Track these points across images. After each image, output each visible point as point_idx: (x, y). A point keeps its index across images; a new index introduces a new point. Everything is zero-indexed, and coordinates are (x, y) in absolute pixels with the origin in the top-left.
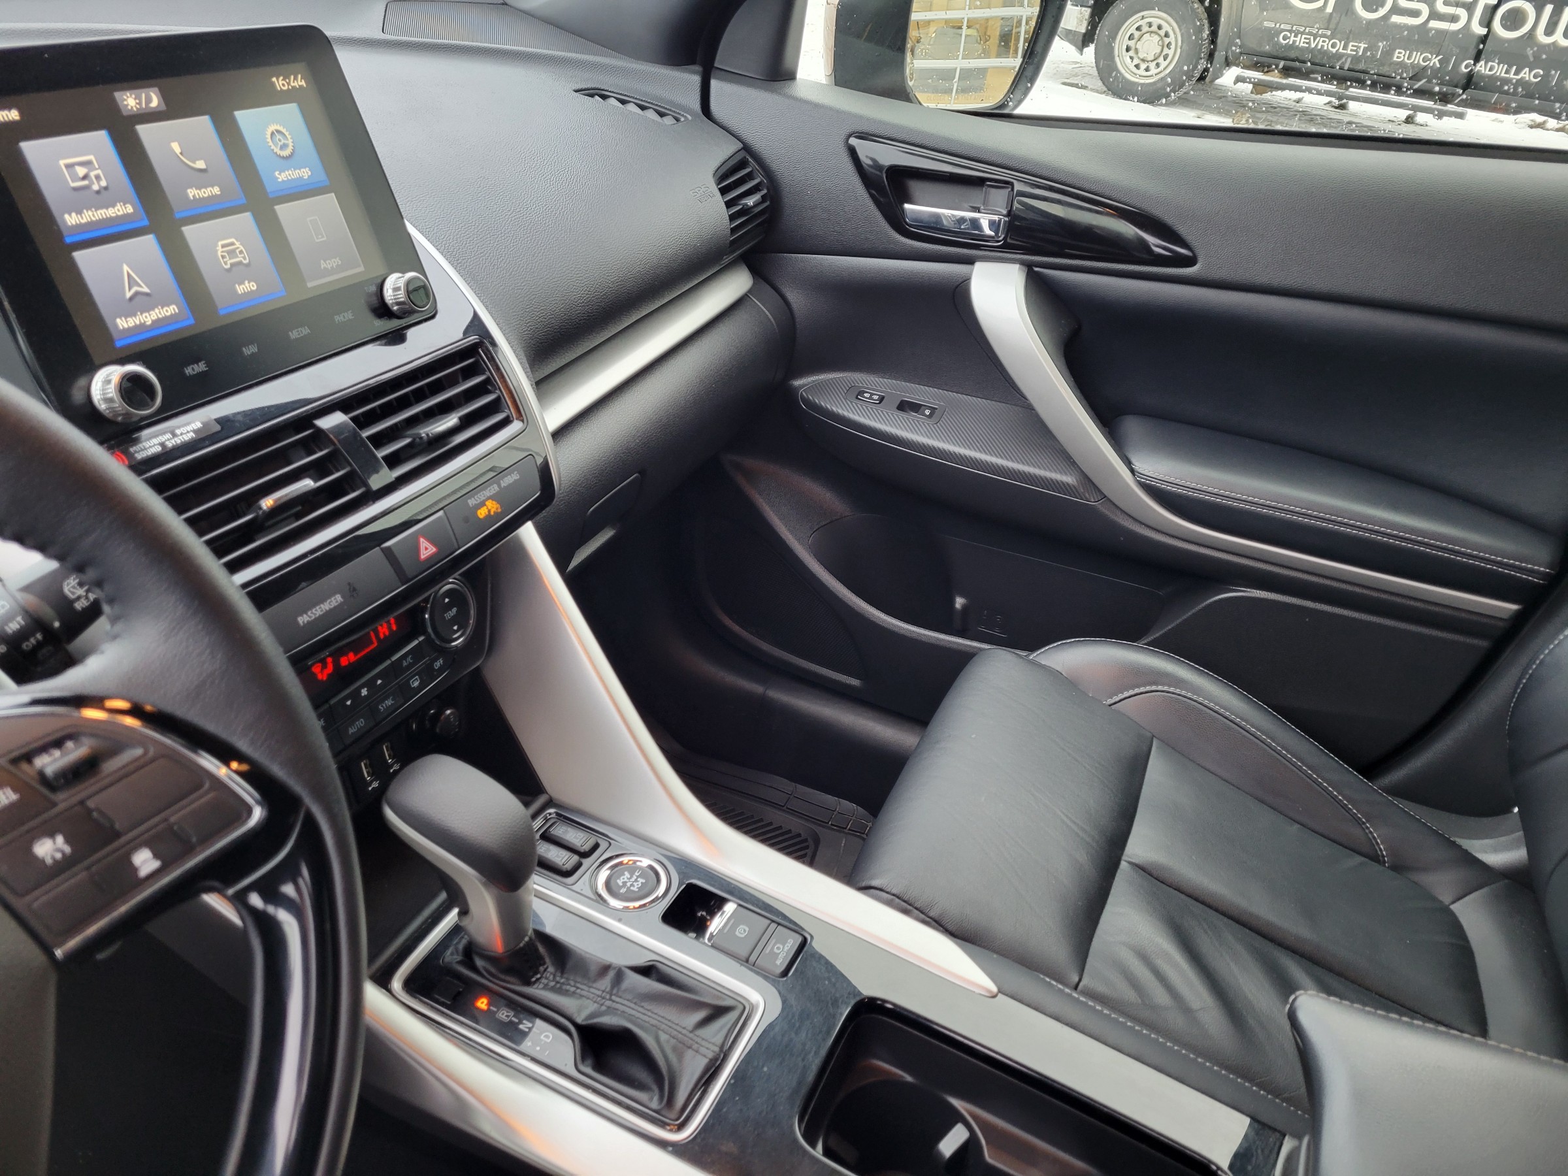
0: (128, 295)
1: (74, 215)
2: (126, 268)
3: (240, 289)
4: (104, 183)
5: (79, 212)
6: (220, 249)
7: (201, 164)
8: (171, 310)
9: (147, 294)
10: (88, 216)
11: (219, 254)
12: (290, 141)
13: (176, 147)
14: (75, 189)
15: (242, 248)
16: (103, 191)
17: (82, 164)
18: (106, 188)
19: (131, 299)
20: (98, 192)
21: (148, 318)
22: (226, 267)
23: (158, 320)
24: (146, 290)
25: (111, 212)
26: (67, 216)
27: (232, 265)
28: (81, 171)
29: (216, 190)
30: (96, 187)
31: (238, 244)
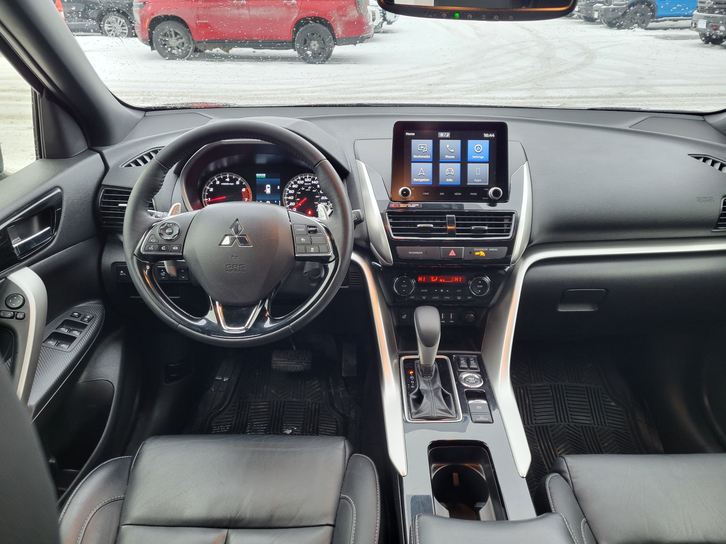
0: (419, 174)
1: (416, 156)
2: (422, 169)
3: (448, 180)
4: (426, 151)
5: (417, 155)
6: (447, 170)
7: (453, 151)
8: (428, 180)
9: (424, 175)
10: (419, 157)
11: (447, 171)
12: (482, 149)
13: (448, 146)
14: (419, 151)
15: (453, 171)
16: (425, 152)
17: (423, 146)
18: (426, 152)
19: (419, 175)
20: (424, 152)
21: (421, 180)
22: (447, 174)
23: (424, 181)
24: (424, 174)
25: (425, 157)
26: (414, 156)
27: (448, 174)
28: (422, 147)
29: (454, 157)
30: (424, 151)
31: (453, 170)
